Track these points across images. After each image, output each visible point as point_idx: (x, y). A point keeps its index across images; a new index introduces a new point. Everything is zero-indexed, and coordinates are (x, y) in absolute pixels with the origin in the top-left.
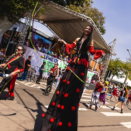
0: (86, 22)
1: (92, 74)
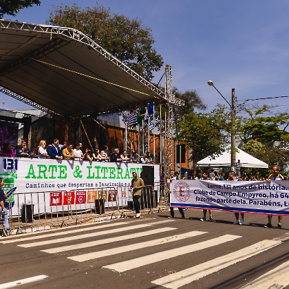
1: (138, 169)
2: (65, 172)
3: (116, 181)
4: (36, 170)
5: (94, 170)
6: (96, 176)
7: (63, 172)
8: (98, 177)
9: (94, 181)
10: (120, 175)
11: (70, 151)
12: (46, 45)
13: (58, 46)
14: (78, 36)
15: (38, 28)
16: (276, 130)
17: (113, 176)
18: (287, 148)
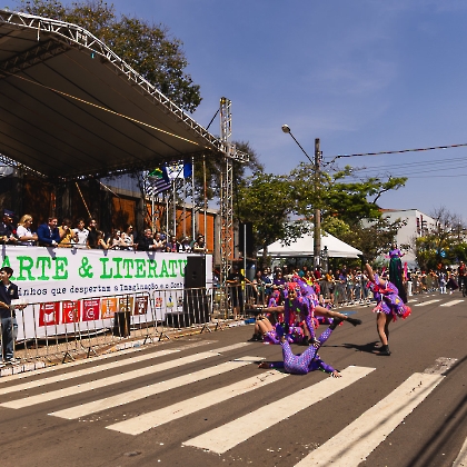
0: (68, 49)
1: (180, 261)
2: (65, 268)
3: (146, 281)
4: (15, 265)
5: (111, 264)
6: (115, 273)
7: (62, 267)
8: (118, 276)
9: (112, 282)
10: (152, 271)
12: (25, 51)
13: (48, 54)
14: (85, 38)
15: (16, 18)
16: (363, 203)
17: (141, 273)
18: (386, 229)
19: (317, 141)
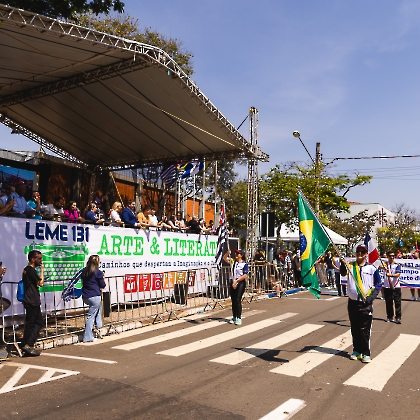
2: (142, 246)
3: (195, 259)
4: (110, 242)
5: (172, 244)
6: (174, 251)
8: (176, 254)
9: (172, 259)
10: (199, 251)
11: (147, 217)
14: (164, 59)
15: (121, 43)
16: (333, 196)
17: (191, 252)
18: (365, 221)
19: (318, 144)
